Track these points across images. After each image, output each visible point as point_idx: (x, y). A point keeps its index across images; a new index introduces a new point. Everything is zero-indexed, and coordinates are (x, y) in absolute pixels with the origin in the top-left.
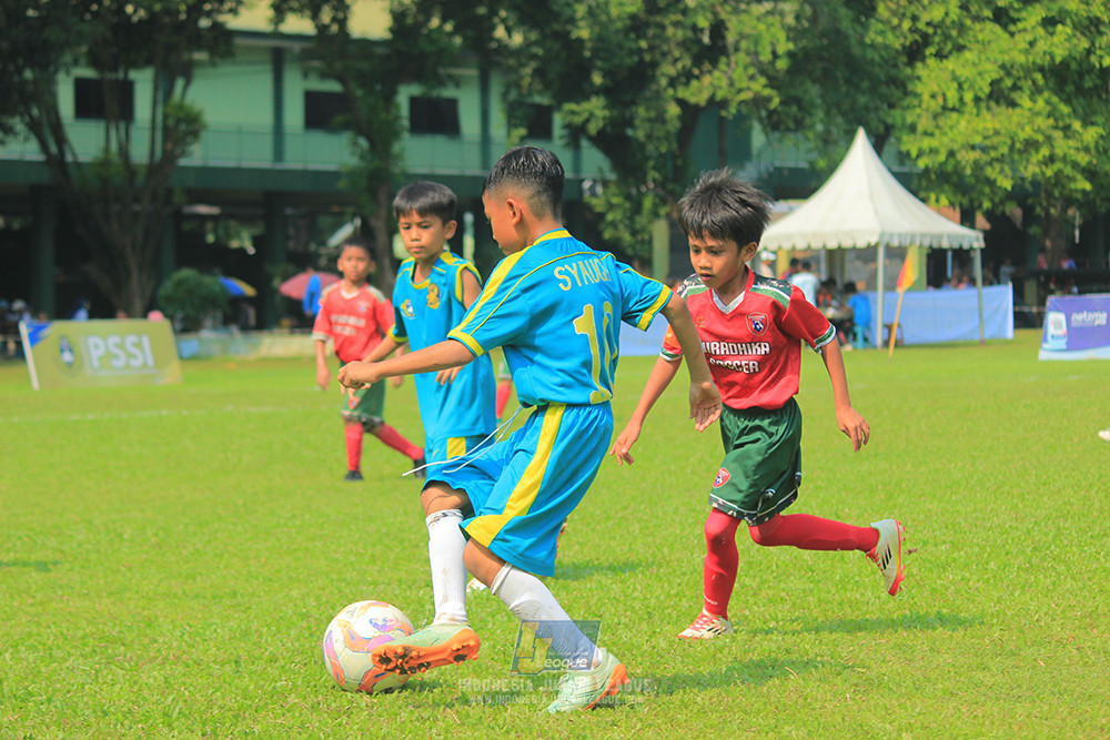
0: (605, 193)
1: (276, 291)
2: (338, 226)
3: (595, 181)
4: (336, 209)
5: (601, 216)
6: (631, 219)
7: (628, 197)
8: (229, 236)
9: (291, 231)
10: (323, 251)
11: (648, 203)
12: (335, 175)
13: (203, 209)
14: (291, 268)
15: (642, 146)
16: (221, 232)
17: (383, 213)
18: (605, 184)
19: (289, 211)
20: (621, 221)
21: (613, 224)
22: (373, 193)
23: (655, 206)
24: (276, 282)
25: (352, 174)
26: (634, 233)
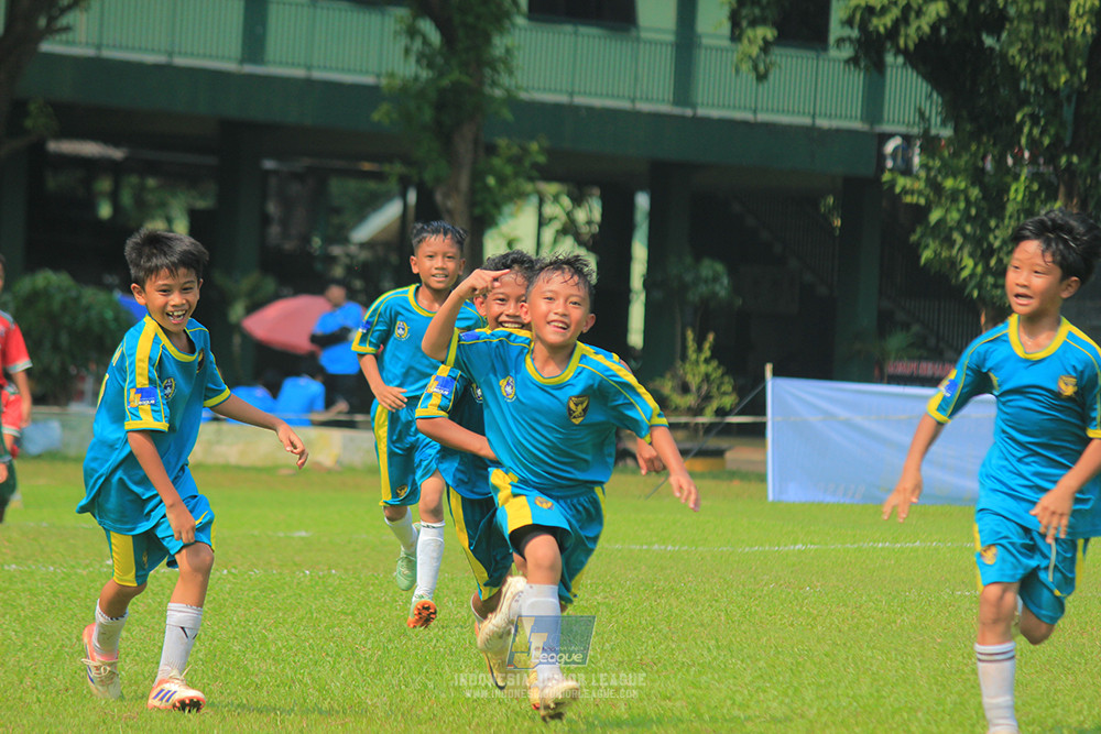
0: (924, 166)
1: (237, 328)
2: (373, 203)
3: (907, 139)
4: (367, 166)
5: (920, 213)
6: (980, 221)
7: (977, 176)
8: (144, 208)
9: (272, 208)
10: (336, 250)
11: (1017, 193)
12: (369, 94)
13: (90, 149)
14: (270, 285)
15: (1013, 73)
16: (126, 198)
17: (464, 182)
18: (930, 145)
19: (269, 164)
20: (959, 227)
21: (942, 233)
22: (445, 136)
23: (1032, 197)
24: (237, 311)
25: (404, 95)
26: (984, 253)
